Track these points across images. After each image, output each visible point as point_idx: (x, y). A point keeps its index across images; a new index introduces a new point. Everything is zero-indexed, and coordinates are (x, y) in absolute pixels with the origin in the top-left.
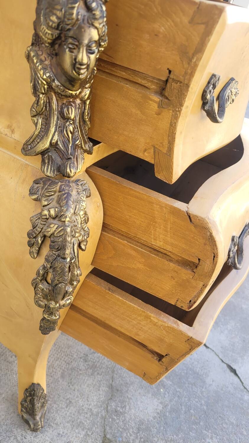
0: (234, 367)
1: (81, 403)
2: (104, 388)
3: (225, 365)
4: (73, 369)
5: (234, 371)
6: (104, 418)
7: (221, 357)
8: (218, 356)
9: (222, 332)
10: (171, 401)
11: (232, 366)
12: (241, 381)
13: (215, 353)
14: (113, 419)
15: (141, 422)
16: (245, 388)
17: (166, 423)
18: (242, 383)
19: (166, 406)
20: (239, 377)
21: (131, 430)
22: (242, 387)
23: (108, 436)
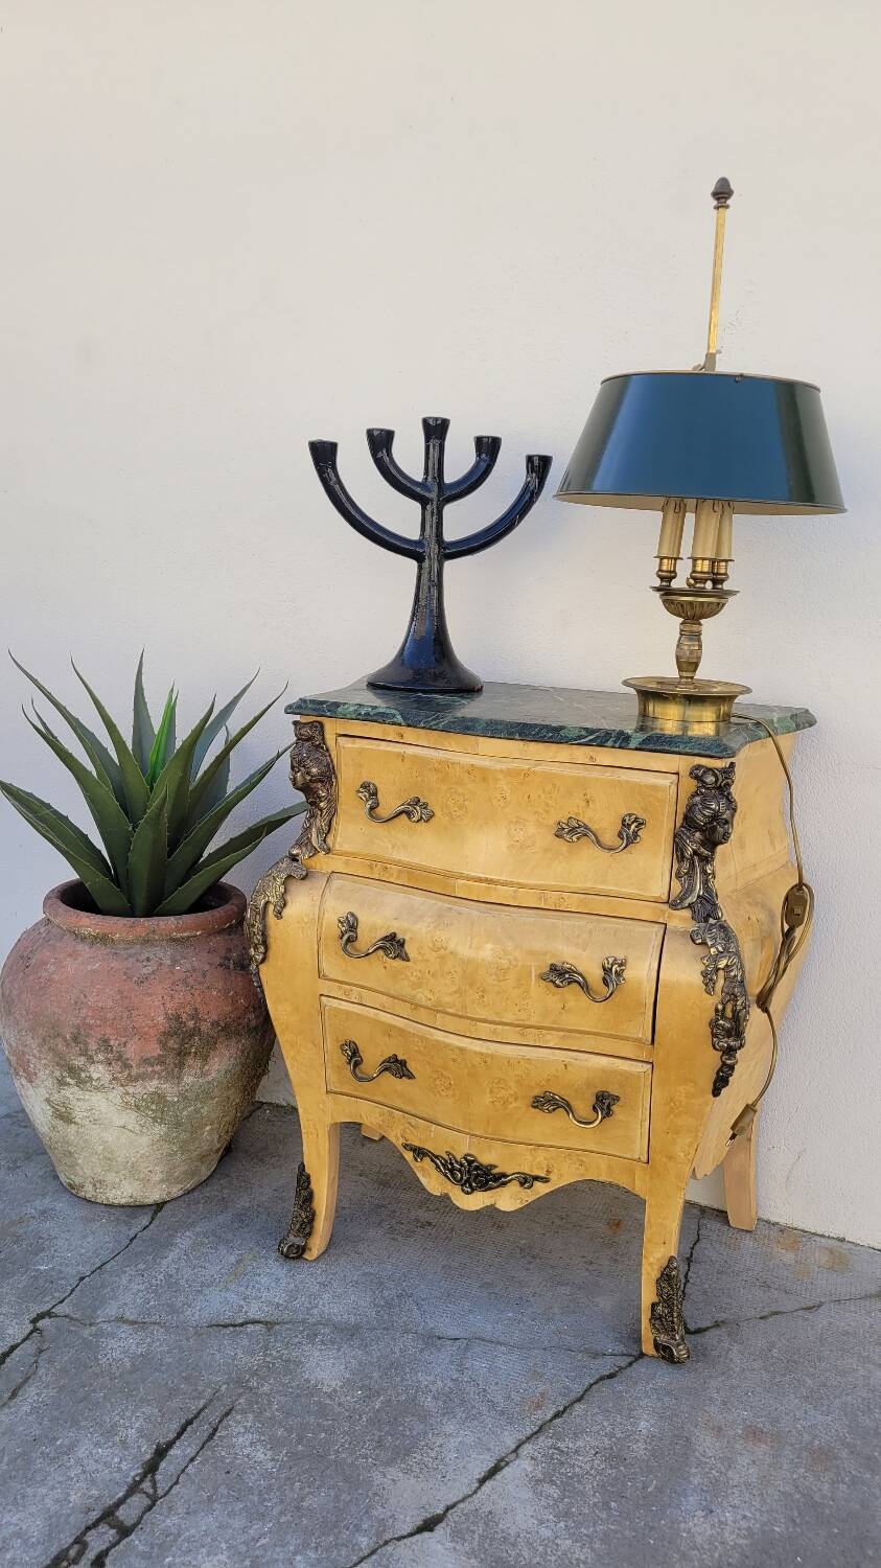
0: (440, 1530)
1: (326, 1296)
2: (353, 1319)
3: (439, 1511)
4: (381, 1283)
5: (429, 1525)
6: (303, 1321)
7: (461, 1505)
8: (463, 1500)
9: (541, 1522)
10: (340, 1404)
11: (443, 1524)
12: (404, 1537)
13: (470, 1496)
14: (304, 1330)
15: (299, 1363)
16: (386, 1543)
17: (298, 1396)
18: (399, 1539)
19: (330, 1396)
20: (411, 1535)
21: (286, 1352)
22: (387, 1536)
23: (277, 1327)
